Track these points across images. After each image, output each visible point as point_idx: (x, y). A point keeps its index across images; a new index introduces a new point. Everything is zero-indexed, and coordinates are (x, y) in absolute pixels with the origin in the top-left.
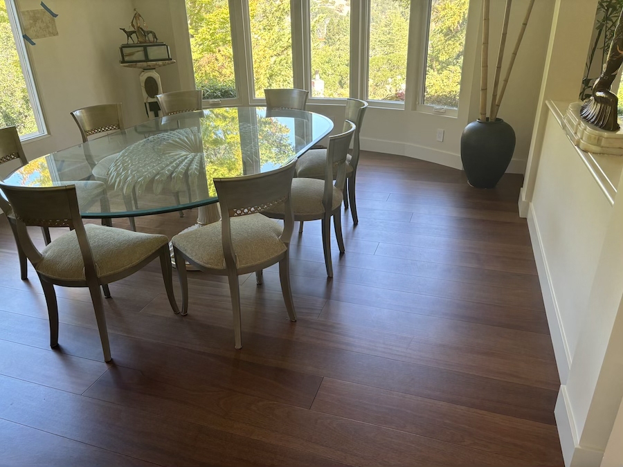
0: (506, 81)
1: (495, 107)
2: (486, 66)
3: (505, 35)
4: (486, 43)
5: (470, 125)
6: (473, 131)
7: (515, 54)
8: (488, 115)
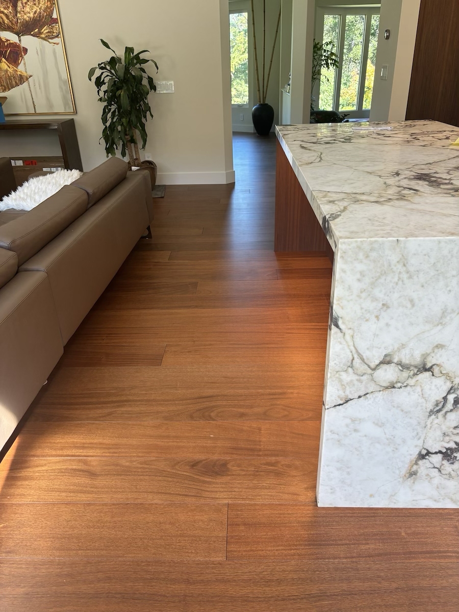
0: (267, 86)
1: (264, 98)
2: (258, 80)
3: (264, 65)
4: (257, 70)
5: (255, 107)
6: (256, 109)
7: (269, 74)
8: (262, 103)
